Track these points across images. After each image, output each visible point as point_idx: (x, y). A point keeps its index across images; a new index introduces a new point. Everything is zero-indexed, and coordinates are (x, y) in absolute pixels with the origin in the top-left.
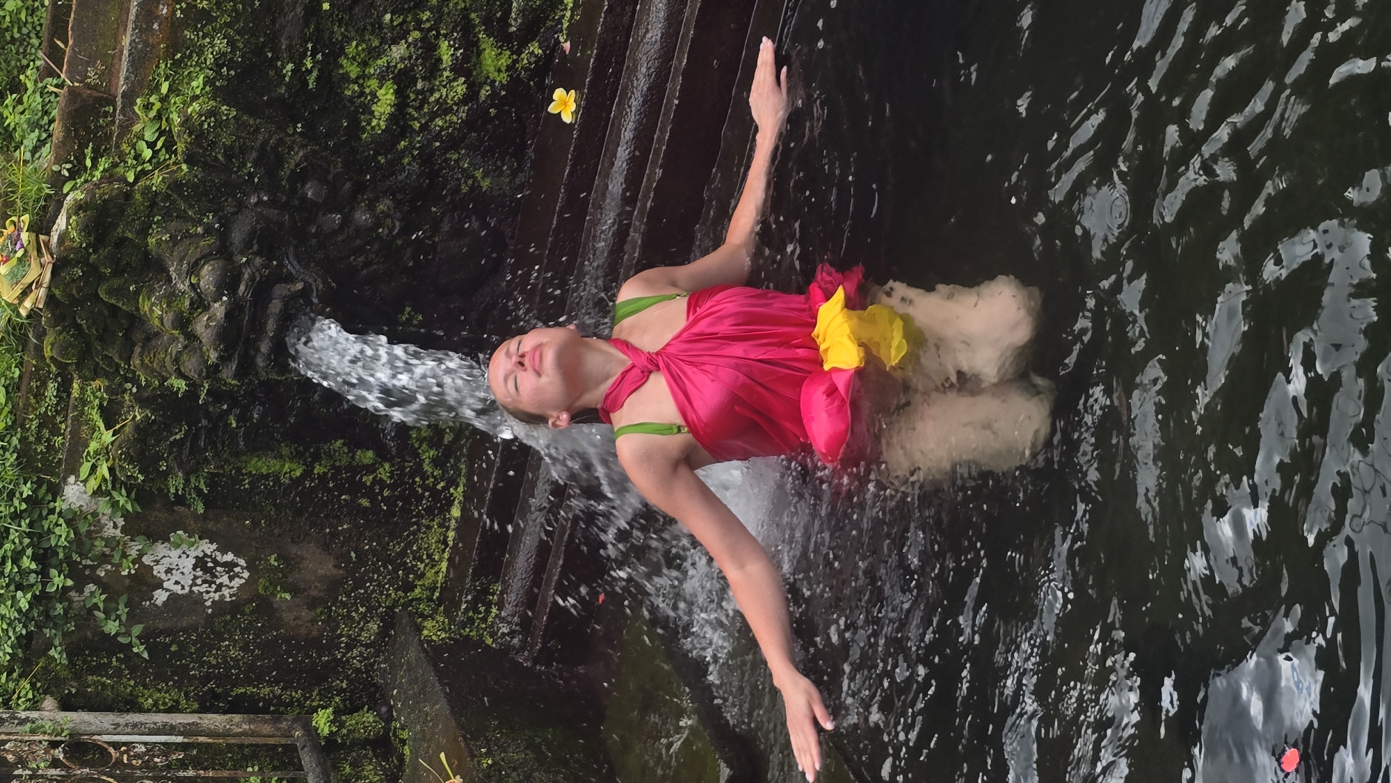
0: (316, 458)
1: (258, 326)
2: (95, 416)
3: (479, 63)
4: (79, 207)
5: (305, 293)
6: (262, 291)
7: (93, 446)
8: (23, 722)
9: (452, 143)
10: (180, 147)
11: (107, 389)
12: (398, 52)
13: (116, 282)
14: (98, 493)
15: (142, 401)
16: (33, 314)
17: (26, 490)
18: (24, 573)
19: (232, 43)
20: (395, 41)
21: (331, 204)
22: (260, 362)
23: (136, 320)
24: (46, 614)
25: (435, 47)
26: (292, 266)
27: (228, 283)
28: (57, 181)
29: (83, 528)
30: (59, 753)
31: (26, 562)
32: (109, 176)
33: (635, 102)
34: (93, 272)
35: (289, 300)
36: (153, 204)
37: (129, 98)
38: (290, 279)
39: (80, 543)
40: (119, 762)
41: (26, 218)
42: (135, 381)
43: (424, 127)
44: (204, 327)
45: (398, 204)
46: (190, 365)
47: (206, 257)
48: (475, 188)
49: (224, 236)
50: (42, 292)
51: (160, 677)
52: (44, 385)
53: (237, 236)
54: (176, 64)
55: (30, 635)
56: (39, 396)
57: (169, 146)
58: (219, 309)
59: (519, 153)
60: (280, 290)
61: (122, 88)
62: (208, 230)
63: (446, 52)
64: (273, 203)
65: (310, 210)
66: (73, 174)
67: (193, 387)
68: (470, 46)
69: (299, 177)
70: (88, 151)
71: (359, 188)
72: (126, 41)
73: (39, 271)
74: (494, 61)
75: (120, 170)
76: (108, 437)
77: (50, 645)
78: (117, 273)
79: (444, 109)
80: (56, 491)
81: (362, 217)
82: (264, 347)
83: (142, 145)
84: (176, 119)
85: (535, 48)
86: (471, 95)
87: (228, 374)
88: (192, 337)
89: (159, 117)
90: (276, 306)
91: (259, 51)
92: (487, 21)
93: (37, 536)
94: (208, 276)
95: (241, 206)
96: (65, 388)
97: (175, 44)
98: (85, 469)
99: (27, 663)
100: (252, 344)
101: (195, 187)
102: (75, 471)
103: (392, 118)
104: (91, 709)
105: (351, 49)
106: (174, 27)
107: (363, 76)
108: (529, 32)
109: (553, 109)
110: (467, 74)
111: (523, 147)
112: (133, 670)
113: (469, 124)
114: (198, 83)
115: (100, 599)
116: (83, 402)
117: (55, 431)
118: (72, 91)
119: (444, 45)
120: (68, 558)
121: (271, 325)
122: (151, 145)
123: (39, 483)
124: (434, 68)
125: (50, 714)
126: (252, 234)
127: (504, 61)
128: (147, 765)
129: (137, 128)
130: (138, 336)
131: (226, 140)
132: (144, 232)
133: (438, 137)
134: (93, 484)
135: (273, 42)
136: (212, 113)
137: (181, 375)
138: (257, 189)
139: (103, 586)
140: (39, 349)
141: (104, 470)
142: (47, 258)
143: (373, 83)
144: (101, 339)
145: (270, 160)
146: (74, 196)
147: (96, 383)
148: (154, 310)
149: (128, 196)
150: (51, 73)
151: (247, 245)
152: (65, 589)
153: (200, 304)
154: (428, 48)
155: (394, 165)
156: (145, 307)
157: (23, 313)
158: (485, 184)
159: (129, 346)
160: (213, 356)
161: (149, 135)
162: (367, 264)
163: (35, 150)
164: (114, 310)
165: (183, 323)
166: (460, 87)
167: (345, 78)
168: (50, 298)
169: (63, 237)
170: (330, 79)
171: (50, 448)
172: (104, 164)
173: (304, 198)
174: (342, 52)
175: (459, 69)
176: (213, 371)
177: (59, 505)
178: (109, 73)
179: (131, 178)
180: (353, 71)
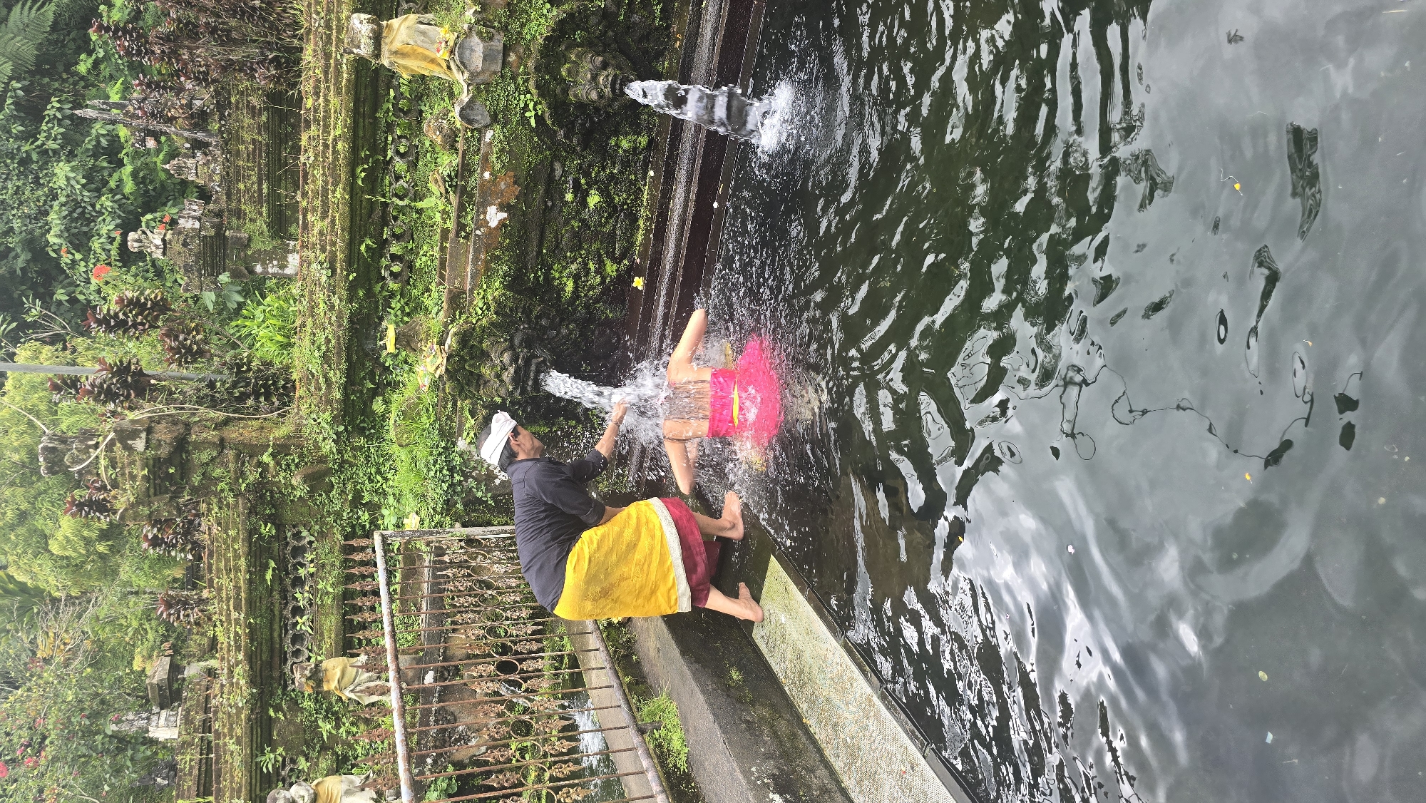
0: (553, 425)
1: (527, 375)
2: (467, 414)
3: (605, 269)
4: (455, 334)
5: (544, 362)
6: (528, 362)
7: (467, 426)
8: (448, 533)
9: (597, 301)
10: (492, 309)
11: (471, 403)
12: (573, 267)
13: (472, 362)
14: (470, 443)
15: (485, 407)
16: (441, 377)
17: (443, 444)
18: (444, 476)
19: (509, 268)
20: (572, 263)
21: (552, 327)
22: (529, 389)
23: (480, 376)
24: (454, 491)
25: (588, 264)
26: (538, 353)
27: (515, 359)
28: (446, 325)
29: (466, 457)
30: (463, 544)
31: (445, 472)
32: (466, 322)
33: (666, 280)
34: (462, 359)
35: (538, 365)
36: (483, 331)
37: (471, 291)
38: (537, 357)
39: (465, 463)
40: (486, 546)
41: (435, 340)
42: (482, 399)
43: (586, 295)
44: (507, 377)
45: (577, 325)
46: (502, 392)
47: (505, 350)
48: (607, 317)
49: (511, 341)
50: (444, 368)
51: (499, 512)
52: (447, 403)
53: (516, 342)
54: (489, 277)
55: (448, 500)
56: (445, 408)
57: (488, 309)
58: (512, 370)
59: (623, 302)
60: (534, 361)
61: (468, 287)
62: (505, 340)
63: (591, 266)
64: (530, 327)
65: (544, 329)
66: (452, 322)
67: (504, 400)
68: (601, 263)
69: (539, 317)
70: (457, 313)
71: (562, 320)
72: (469, 269)
73: (442, 360)
74: (611, 268)
75: (470, 319)
76: (473, 422)
77: (456, 503)
78: (472, 358)
79: (592, 288)
80: (454, 444)
81: (564, 331)
82: (530, 383)
83: (478, 309)
84: (490, 298)
85: (626, 262)
86: (603, 282)
87: (517, 394)
88: (502, 381)
89: (483, 298)
90: (533, 368)
91: (520, 270)
92: (607, 253)
93: (448, 462)
94: (506, 357)
95: (517, 329)
96: (455, 404)
97: (488, 269)
98: (465, 434)
99: (448, 510)
100: (525, 382)
101: (499, 324)
102: (460, 435)
103: (573, 292)
104: (473, 525)
105: (555, 267)
106: (487, 263)
107: (562, 277)
108: (623, 256)
109: (634, 285)
110: (601, 274)
111: (625, 300)
112: (489, 510)
113: (602, 293)
114: (497, 284)
115: (474, 484)
116: (463, 409)
117: (452, 421)
118: (449, 290)
119: (591, 263)
120: (461, 469)
121: (532, 375)
122: (481, 309)
123: (448, 441)
124: (587, 273)
125: (459, 530)
126: (522, 340)
127: (615, 267)
128: (496, 546)
129: (475, 303)
130: (482, 382)
131: (509, 304)
132: (480, 342)
133: (591, 298)
134: (468, 440)
135: (525, 266)
136: (504, 295)
137: (499, 396)
138: (523, 322)
139: (476, 479)
140: (444, 389)
141: (472, 435)
142: (444, 355)
143: (565, 279)
144: (467, 384)
145: (527, 312)
146: (453, 329)
147: (466, 402)
148: (486, 371)
149: (474, 329)
150: (441, 284)
151: (521, 344)
152: (461, 481)
153: (504, 368)
154: (585, 264)
155: (575, 310)
156: (483, 370)
157: (437, 376)
158: (611, 315)
159: (478, 386)
160: (511, 388)
161: (481, 305)
162: (567, 349)
163: (437, 314)
164: (472, 373)
165: (498, 376)
166: (598, 279)
167: (554, 278)
168: (447, 369)
169: (449, 347)
170: (548, 279)
171: (451, 428)
172: (464, 317)
173: (541, 325)
174: (552, 268)
175: (597, 272)
176: (511, 393)
177: (456, 449)
178: (463, 282)
179: (474, 321)
180: (557, 275)
